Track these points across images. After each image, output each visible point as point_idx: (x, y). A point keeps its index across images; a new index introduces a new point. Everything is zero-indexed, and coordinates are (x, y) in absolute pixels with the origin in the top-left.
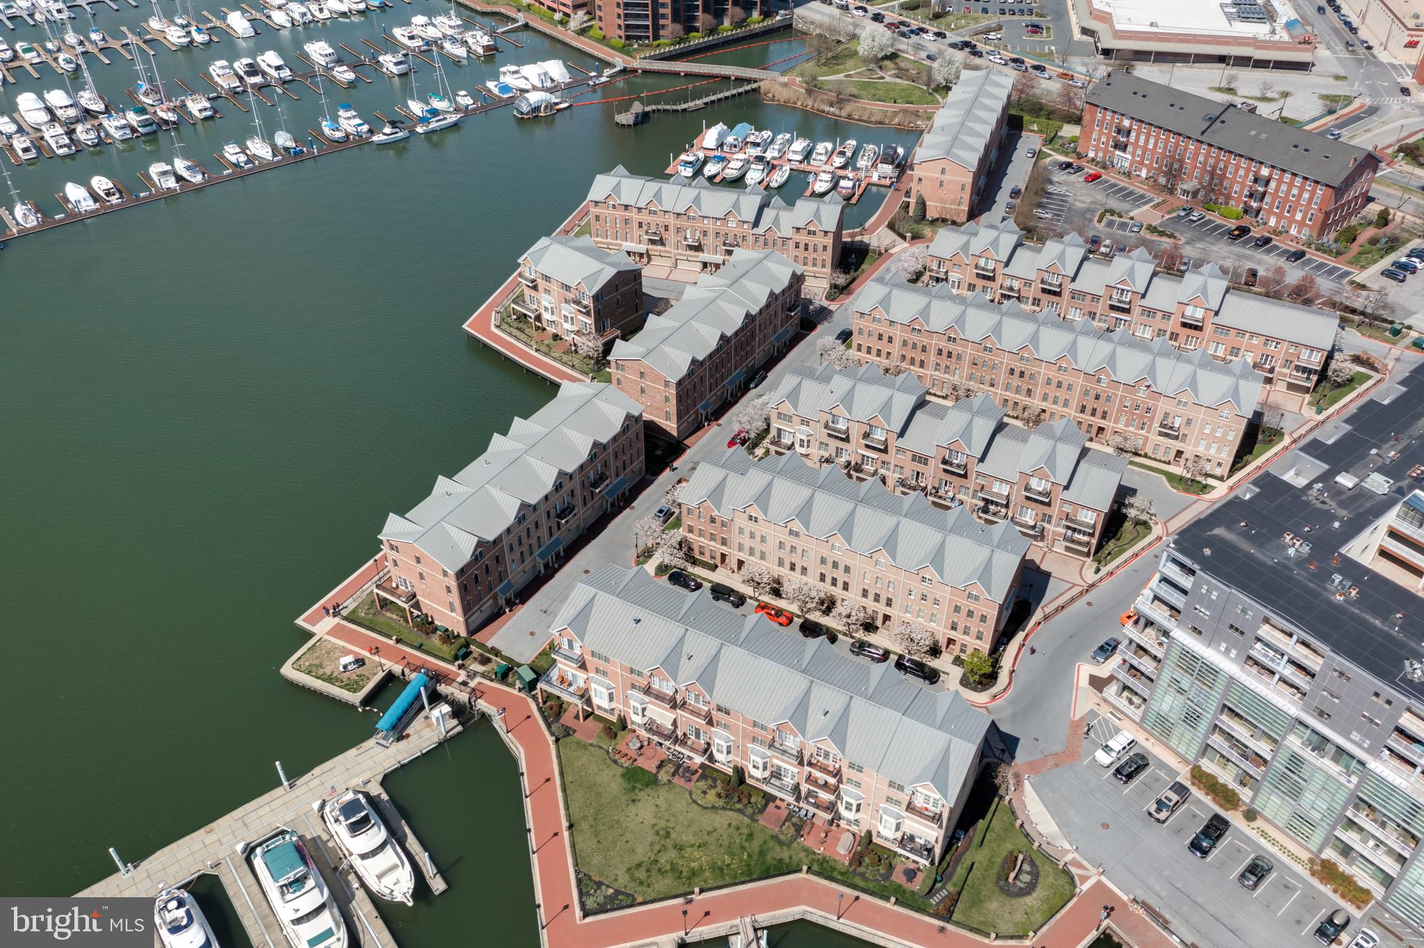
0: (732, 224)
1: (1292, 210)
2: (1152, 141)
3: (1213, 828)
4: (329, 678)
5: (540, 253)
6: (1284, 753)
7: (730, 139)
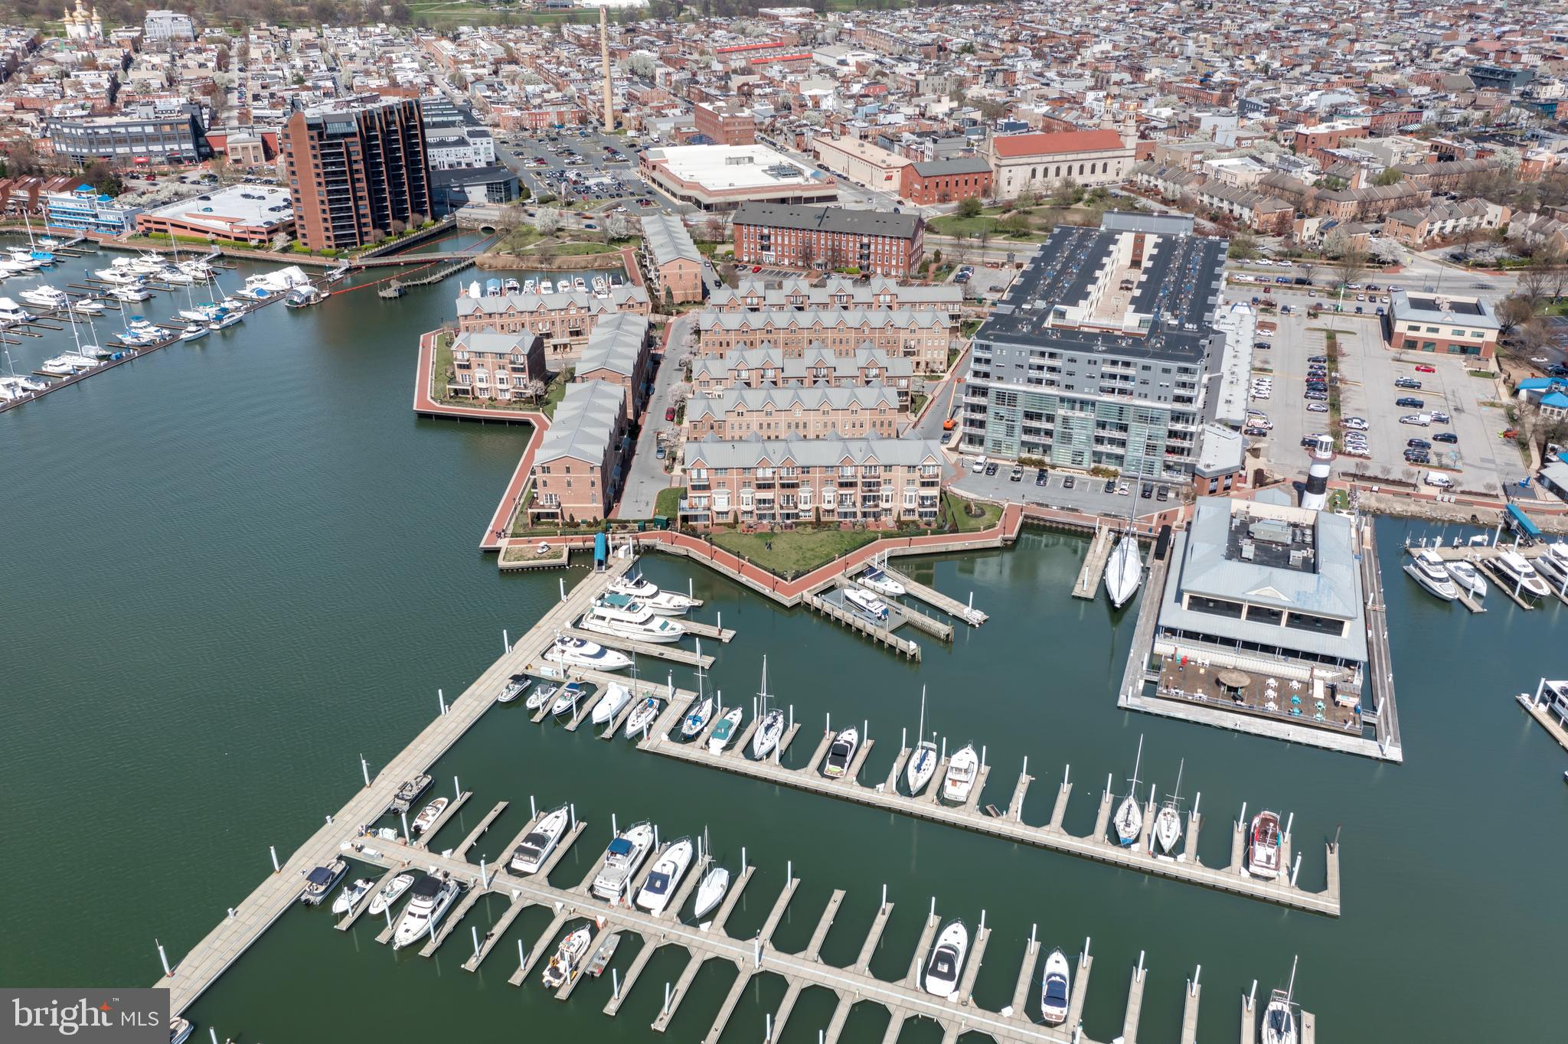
0: (573, 312)
1: (889, 260)
3: (1042, 476)
4: (535, 558)
5: (467, 340)
6: (1059, 420)
7: (491, 289)
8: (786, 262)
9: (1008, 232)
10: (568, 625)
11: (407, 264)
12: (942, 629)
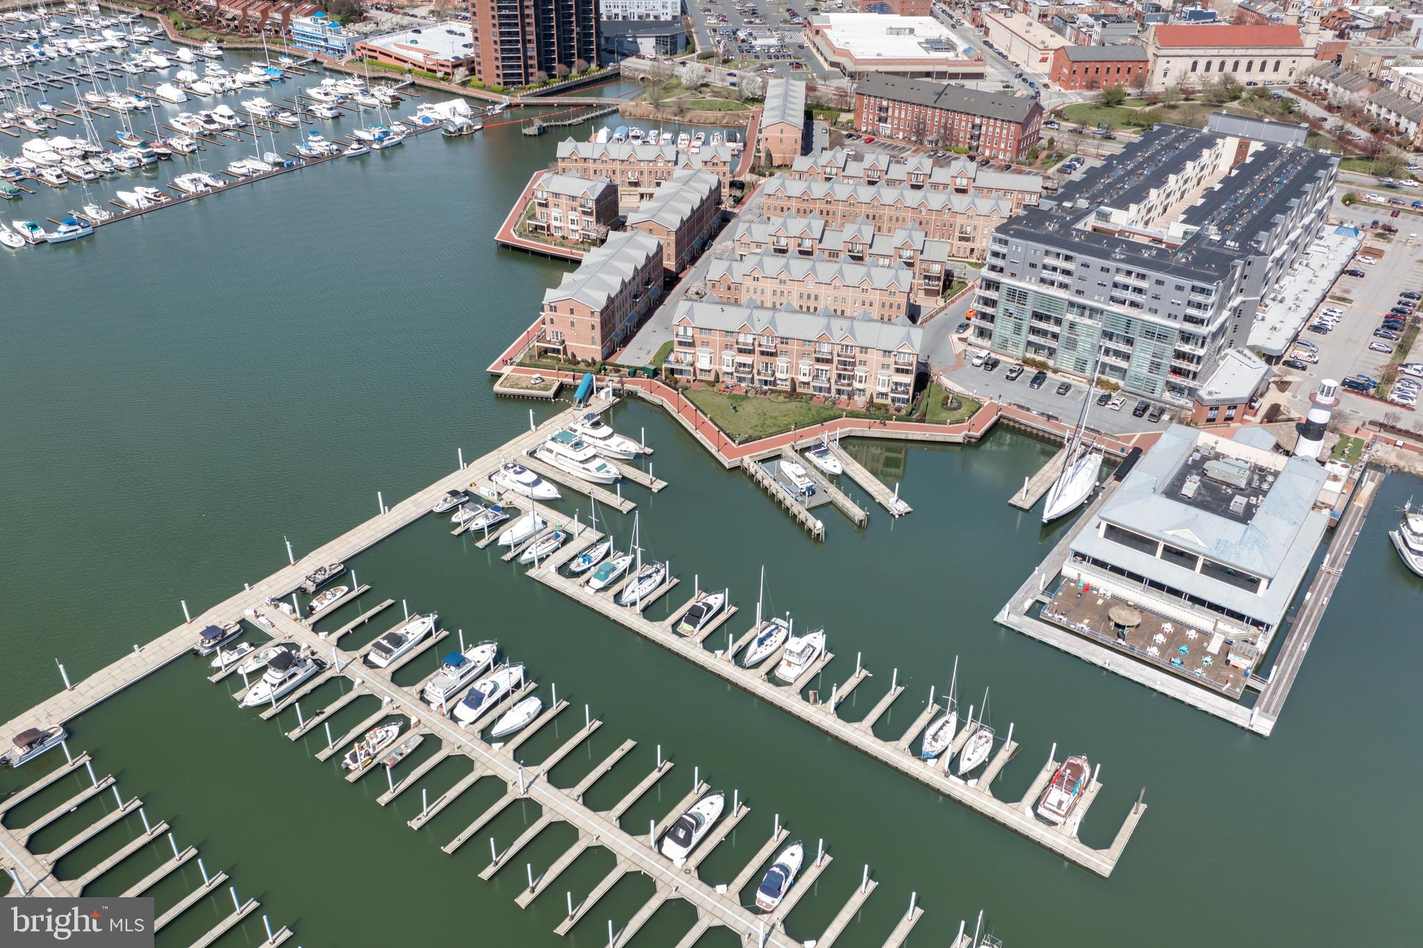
0: (660, 164)
1: (998, 143)
2: (903, 113)
3: (1039, 379)
4: (527, 388)
5: (548, 181)
6: (1065, 325)
7: (617, 135)
8: (901, 136)
9: (1140, 125)
10: (524, 453)
11: (560, 105)
12: (857, 513)
